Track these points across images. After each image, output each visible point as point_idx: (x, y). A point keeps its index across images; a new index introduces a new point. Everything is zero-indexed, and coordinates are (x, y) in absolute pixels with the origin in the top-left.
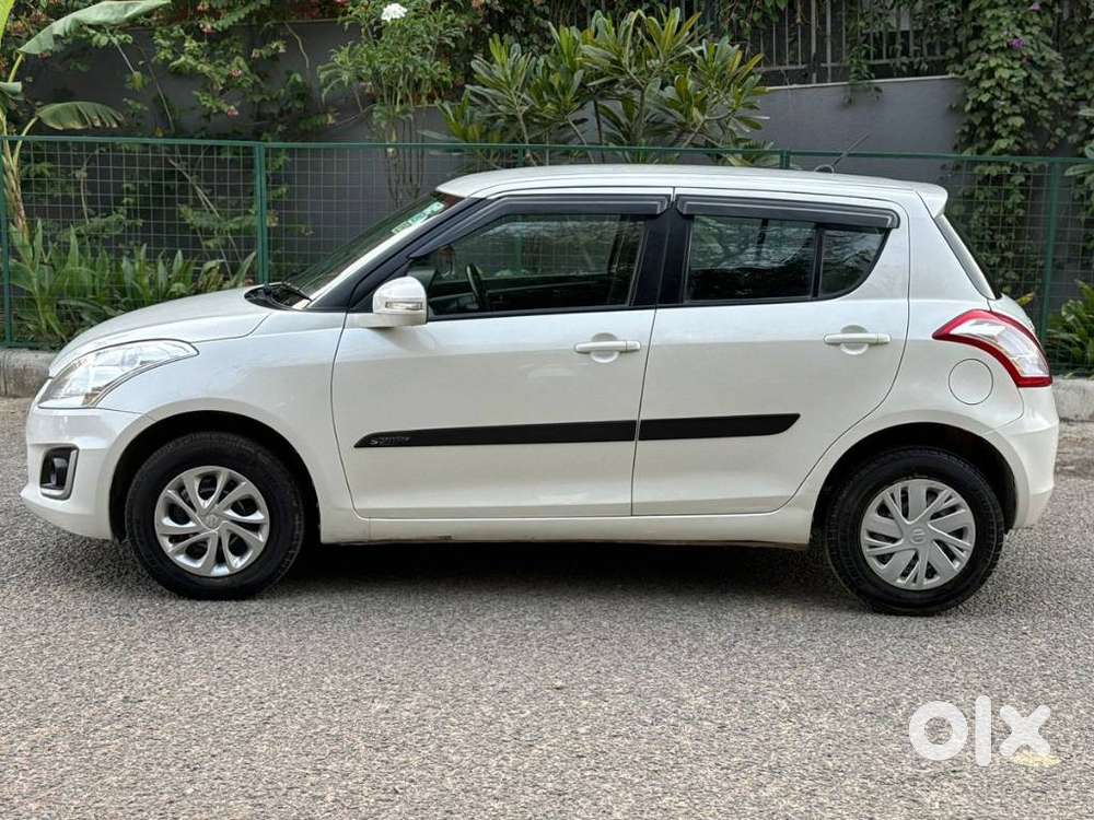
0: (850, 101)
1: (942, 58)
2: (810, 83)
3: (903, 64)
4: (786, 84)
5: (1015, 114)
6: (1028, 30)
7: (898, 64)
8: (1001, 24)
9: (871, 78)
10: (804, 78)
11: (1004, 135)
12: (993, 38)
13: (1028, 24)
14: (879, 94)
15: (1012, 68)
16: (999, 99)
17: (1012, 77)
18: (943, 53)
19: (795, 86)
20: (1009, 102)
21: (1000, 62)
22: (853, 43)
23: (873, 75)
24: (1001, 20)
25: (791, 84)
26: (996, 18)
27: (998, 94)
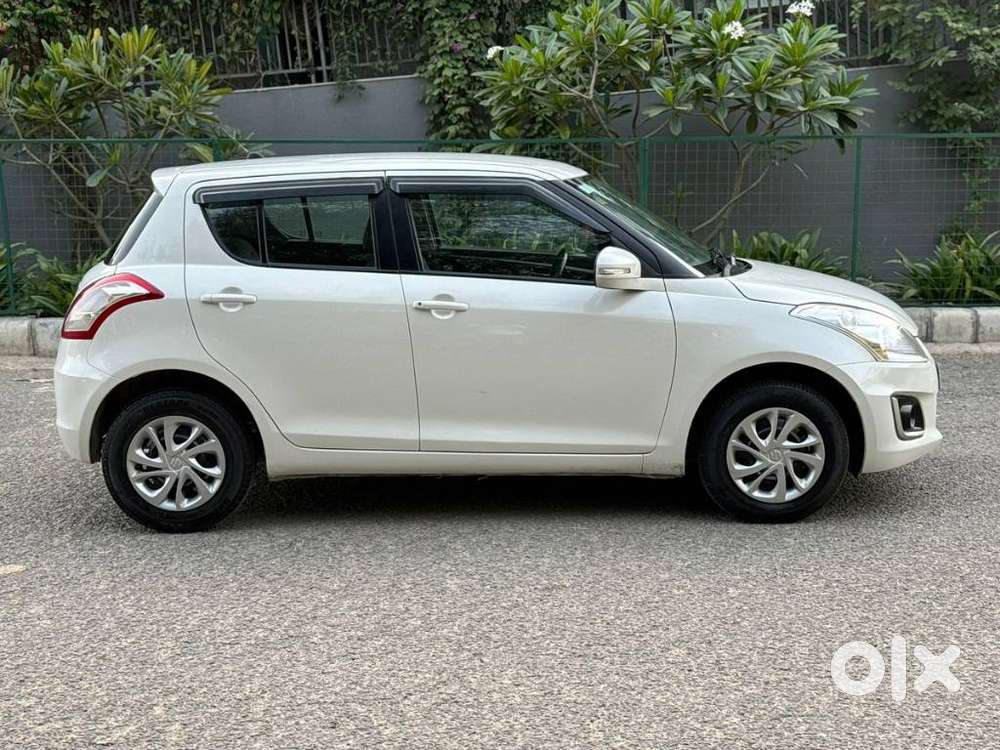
0: (340, 97)
1: (411, 60)
2: (310, 82)
3: (380, 66)
4: (287, 84)
5: (460, 105)
6: (469, 36)
7: (376, 66)
8: (444, 33)
9: (354, 79)
10: (302, 78)
11: (454, 122)
12: (441, 44)
13: (469, 31)
14: (362, 92)
15: (455, 68)
16: (448, 93)
17: (454, 75)
18: (413, 56)
19: (297, 86)
20: (456, 96)
21: (445, 63)
22: (342, 50)
23: (355, 76)
24: (445, 29)
25: (292, 83)
26: (440, 27)
27: (446, 89)
